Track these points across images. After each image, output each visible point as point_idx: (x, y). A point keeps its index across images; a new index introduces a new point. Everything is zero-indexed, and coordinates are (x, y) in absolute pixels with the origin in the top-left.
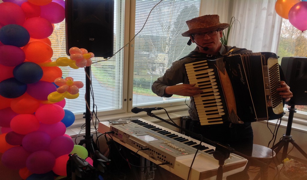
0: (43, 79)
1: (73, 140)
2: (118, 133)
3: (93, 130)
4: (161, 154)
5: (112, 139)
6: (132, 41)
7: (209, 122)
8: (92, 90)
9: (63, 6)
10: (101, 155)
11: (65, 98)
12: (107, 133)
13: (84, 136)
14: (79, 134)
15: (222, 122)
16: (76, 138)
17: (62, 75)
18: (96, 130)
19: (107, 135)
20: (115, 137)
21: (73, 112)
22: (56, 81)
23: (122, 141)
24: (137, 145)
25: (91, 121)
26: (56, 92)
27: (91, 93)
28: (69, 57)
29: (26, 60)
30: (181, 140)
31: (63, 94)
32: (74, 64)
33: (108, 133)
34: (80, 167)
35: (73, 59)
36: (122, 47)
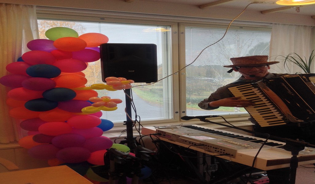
0: (75, 98)
1: (113, 141)
2: (166, 135)
3: (135, 134)
4: (218, 149)
5: (159, 139)
6: (182, 70)
7: (270, 124)
8: (133, 104)
9: (98, 51)
10: (144, 148)
11: (101, 111)
12: (152, 135)
13: (125, 138)
14: (119, 137)
15: (285, 124)
16: (115, 139)
17: (98, 96)
18: (140, 133)
19: (152, 136)
20: (163, 137)
21: (112, 122)
22: (90, 99)
23: (172, 140)
24: (189, 142)
25: (134, 128)
26: (91, 107)
27: (132, 107)
28: (105, 84)
29: (57, 86)
30: (247, 139)
31: (99, 107)
32: (111, 87)
33: (154, 135)
34: (119, 156)
35: (109, 84)
36: (170, 74)
